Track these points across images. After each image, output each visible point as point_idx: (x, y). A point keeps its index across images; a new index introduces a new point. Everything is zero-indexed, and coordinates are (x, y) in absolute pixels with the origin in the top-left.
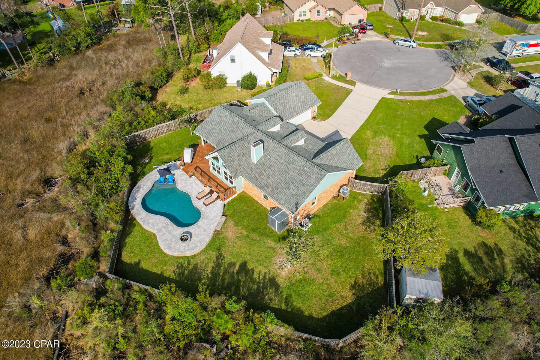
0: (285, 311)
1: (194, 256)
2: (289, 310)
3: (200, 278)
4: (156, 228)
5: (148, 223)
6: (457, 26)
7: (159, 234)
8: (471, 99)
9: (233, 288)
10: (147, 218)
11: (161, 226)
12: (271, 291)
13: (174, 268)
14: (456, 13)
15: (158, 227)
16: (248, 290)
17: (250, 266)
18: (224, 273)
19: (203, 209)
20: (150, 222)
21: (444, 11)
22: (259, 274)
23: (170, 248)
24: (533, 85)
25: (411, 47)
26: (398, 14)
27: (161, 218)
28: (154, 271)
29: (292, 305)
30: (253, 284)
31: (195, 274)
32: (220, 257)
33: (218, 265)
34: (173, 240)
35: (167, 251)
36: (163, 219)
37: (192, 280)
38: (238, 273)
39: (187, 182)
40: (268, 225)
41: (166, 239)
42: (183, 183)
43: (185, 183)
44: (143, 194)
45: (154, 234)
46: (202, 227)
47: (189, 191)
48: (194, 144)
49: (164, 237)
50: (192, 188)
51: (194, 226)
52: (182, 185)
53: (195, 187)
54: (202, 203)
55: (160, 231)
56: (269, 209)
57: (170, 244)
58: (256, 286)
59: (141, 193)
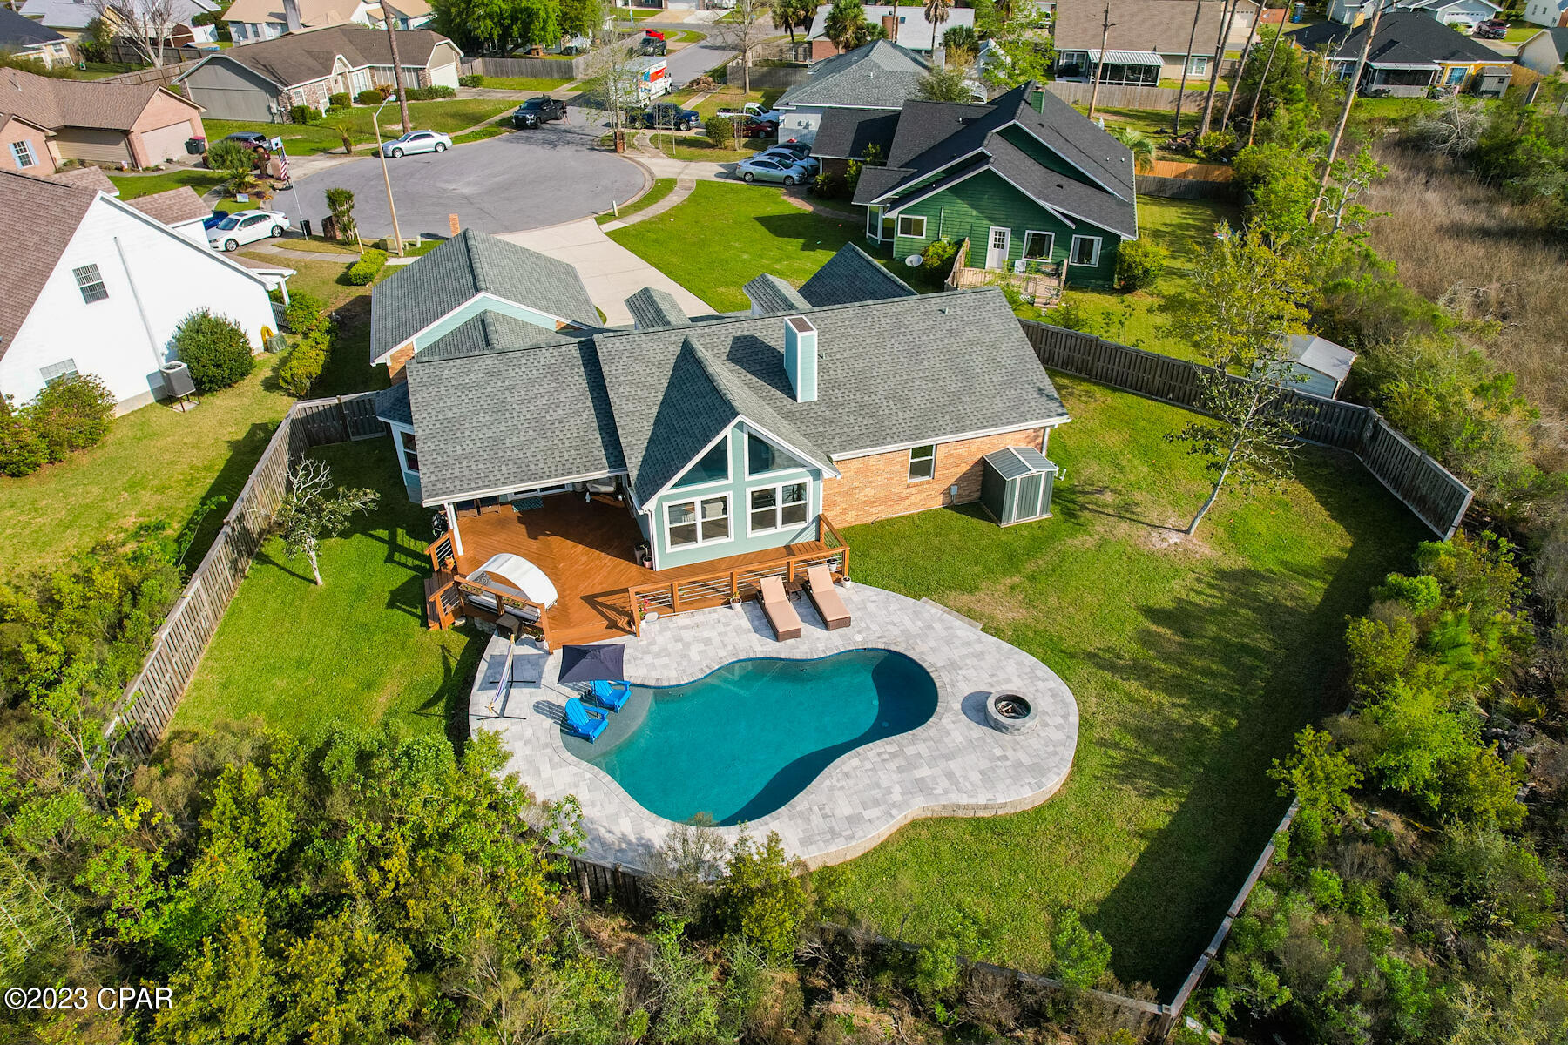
0: (1332, 584)
1: (1085, 724)
2: (1330, 578)
3: (1190, 728)
4: (896, 796)
5: (853, 820)
7: (939, 791)
8: (752, 164)
9: (1247, 660)
10: (816, 819)
11: (895, 777)
12: (1263, 589)
13: (1130, 796)
14: (416, 70)
15: (897, 789)
16: (1257, 631)
17: (1163, 601)
18: (1181, 664)
19: (859, 638)
20: (844, 809)
21: (373, 76)
22: (1200, 593)
23: (1038, 770)
24: (787, 111)
25: (440, 149)
26: (274, 106)
27: (846, 768)
28: (1131, 863)
29: (1313, 567)
30: (1236, 614)
31: (1175, 740)
32: (1103, 661)
33: (1140, 671)
34: (998, 752)
35: (1054, 783)
36: (855, 762)
37: (1197, 753)
38: (1185, 633)
39: (655, 649)
40: (1003, 525)
41: (982, 772)
42: (658, 662)
43: (658, 655)
44: (628, 811)
45: (914, 824)
46: (956, 657)
47: (722, 653)
48: (391, 592)
49: (966, 778)
50: (708, 642)
51: (941, 679)
52: (666, 666)
53: (706, 634)
54: (820, 633)
55: (922, 786)
56: (937, 503)
57: (1018, 765)
58: (1242, 611)
59: (617, 815)
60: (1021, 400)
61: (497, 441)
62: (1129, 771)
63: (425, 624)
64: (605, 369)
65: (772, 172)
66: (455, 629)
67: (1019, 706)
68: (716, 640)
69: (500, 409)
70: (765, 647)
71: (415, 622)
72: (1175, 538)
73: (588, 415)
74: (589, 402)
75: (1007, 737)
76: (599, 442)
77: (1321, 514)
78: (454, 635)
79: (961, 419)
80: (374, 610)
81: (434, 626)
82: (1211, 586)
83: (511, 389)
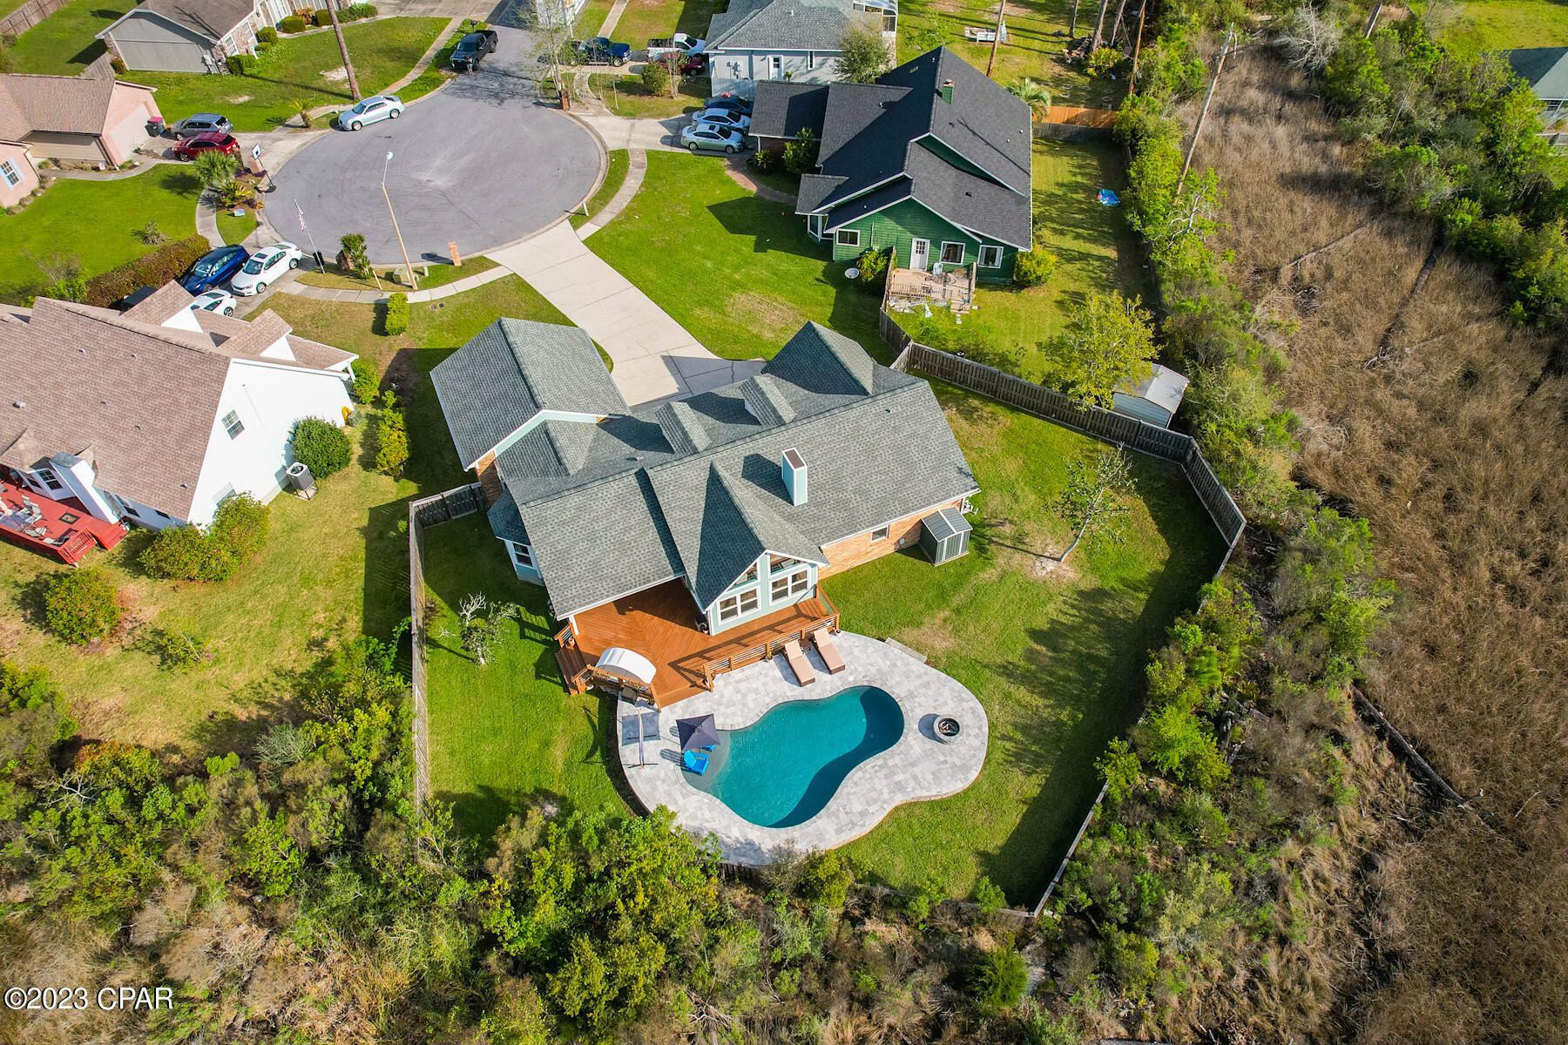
0: (1151, 596)
1: (992, 726)
2: (1151, 589)
3: (1054, 723)
4: (886, 796)
5: (863, 814)
6: (364, 20)
9: (1092, 667)
10: (842, 815)
11: (884, 782)
12: (1107, 606)
13: (1017, 776)
15: (886, 790)
16: (1100, 642)
17: (1042, 624)
18: (1051, 674)
19: (851, 679)
20: (858, 808)
22: (1066, 614)
23: (965, 768)
24: (716, 55)
25: (394, 115)
26: (208, 57)
27: (855, 779)
28: (1018, 821)
29: (1141, 581)
30: (1088, 629)
31: (1045, 733)
32: (1005, 671)
33: (1027, 679)
34: (942, 758)
35: (973, 775)
36: (860, 774)
37: (1058, 740)
38: (1054, 649)
39: (724, 700)
40: (936, 565)
41: (933, 774)
42: (729, 711)
43: (727, 706)
44: (735, 822)
45: (897, 809)
46: (912, 688)
47: (768, 700)
48: (535, 665)
49: (924, 778)
50: (756, 691)
51: (905, 707)
52: (734, 714)
53: (754, 686)
54: (827, 677)
55: (899, 787)
56: (891, 550)
57: (954, 766)
58: (1092, 626)
59: (729, 826)
60: (946, 480)
61: (595, 563)
62: (1018, 757)
63: (566, 690)
64: (660, 499)
65: (714, 141)
66: (588, 692)
67: (953, 727)
68: (762, 689)
69: (592, 538)
70: (792, 693)
71: (559, 689)
72: (1051, 566)
73: (653, 533)
74: (652, 524)
75: (947, 746)
76: (664, 554)
77: (1151, 527)
78: (589, 697)
79: (905, 502)
80: (527, 683)
81: (574, 693)
82: (1073, 606)
83: (596, 520)
